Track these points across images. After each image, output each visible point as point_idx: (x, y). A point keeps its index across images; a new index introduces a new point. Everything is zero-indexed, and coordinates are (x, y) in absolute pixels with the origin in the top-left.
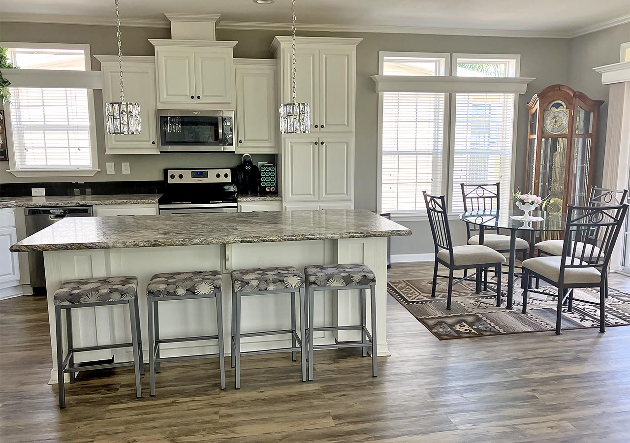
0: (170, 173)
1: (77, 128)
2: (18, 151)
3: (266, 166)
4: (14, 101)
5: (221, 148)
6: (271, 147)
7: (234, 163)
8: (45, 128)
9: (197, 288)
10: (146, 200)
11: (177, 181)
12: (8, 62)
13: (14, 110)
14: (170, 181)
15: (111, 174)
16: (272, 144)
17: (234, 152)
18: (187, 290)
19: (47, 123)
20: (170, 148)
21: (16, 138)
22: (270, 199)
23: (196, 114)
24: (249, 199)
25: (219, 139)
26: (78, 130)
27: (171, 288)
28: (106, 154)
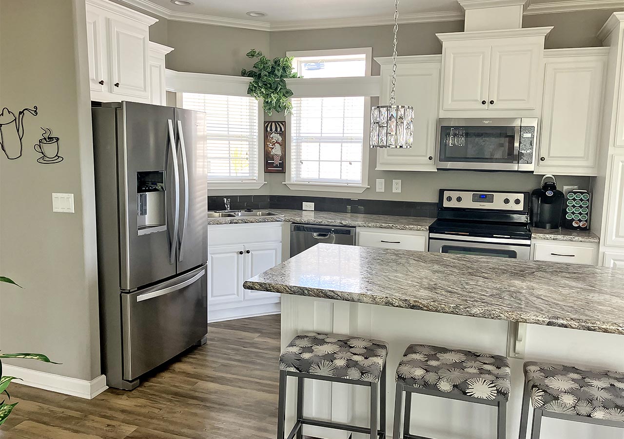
0: (446, 194)
1: (351, 140)
2: (294, 163)
3: (575, 193)
4: (296, 112)
5: (515, 167)
6: (587, 167)
7: (530, 186)
8: (320, 140)
9: (470, 387)
10: (415, 227)
11: (454, 204)
12: (293, 71)
13: (295, 122)
14: (446, 204)
15: (381, 191)
16: (590, 163)
17: (533, 172)
18: (454, 386)
19: (323, 135)
20: (449, 165)
21: (294, 151)
22: (580, 239)
23: (486, 123)
24: (547, 236)
25: (513, 156)
26: (351, 142)
27: (431, 378)
28: (376, 169)
